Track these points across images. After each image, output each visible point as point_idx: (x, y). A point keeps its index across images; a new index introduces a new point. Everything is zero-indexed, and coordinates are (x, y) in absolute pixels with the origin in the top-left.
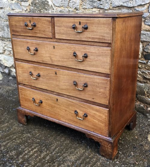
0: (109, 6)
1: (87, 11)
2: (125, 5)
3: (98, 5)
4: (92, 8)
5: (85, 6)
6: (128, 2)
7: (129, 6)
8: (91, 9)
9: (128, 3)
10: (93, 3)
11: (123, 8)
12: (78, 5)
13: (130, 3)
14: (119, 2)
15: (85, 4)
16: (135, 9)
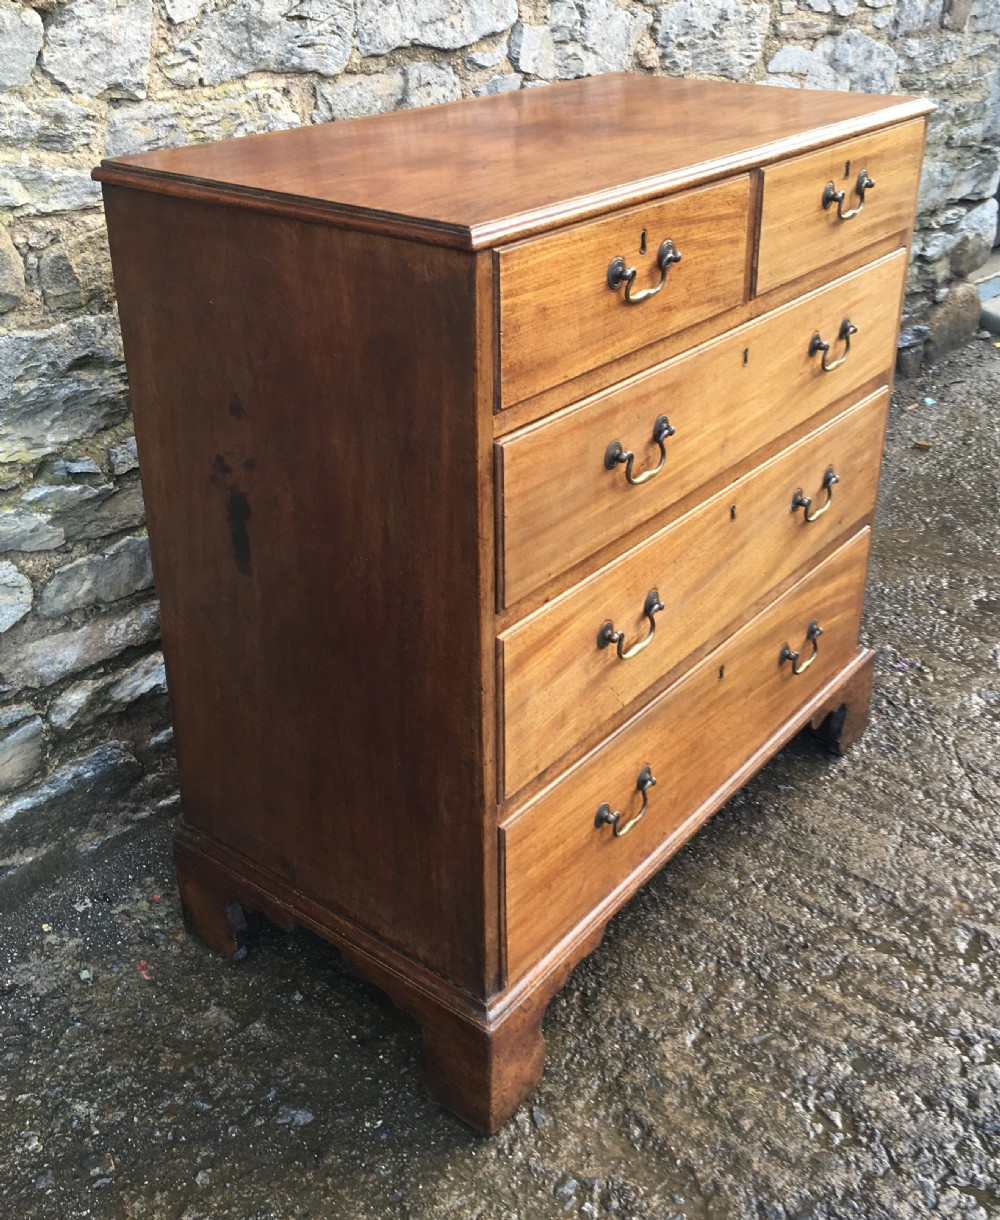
0: (349, 53)
1: (208, 105)
2: (430, 38)
3: (291, 52)
4: (243, 77)
5: (192, 66)
6: (442, 20)
7: (446, 45)
8: (238, 86)
9: (440, 25)
10: (248, 40)
11: (412, 58)
12: (140, 62)
13: (452, 26)
14: (399, 22)
15: (194, 50)
16: (471, 61)
